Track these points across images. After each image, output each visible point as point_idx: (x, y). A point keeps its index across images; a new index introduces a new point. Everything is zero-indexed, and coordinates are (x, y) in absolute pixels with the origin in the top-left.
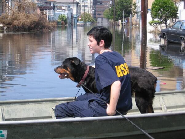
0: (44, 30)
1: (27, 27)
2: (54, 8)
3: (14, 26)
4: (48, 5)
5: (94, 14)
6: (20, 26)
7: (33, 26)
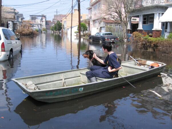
0: (35, 35)
1: (28, 34)
2: (33, 26)
3: (23, 34)
4: (31, 25)
5: (46, 28)
6: (25, 33)
7: (30, 33)
